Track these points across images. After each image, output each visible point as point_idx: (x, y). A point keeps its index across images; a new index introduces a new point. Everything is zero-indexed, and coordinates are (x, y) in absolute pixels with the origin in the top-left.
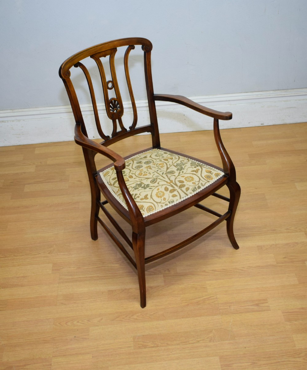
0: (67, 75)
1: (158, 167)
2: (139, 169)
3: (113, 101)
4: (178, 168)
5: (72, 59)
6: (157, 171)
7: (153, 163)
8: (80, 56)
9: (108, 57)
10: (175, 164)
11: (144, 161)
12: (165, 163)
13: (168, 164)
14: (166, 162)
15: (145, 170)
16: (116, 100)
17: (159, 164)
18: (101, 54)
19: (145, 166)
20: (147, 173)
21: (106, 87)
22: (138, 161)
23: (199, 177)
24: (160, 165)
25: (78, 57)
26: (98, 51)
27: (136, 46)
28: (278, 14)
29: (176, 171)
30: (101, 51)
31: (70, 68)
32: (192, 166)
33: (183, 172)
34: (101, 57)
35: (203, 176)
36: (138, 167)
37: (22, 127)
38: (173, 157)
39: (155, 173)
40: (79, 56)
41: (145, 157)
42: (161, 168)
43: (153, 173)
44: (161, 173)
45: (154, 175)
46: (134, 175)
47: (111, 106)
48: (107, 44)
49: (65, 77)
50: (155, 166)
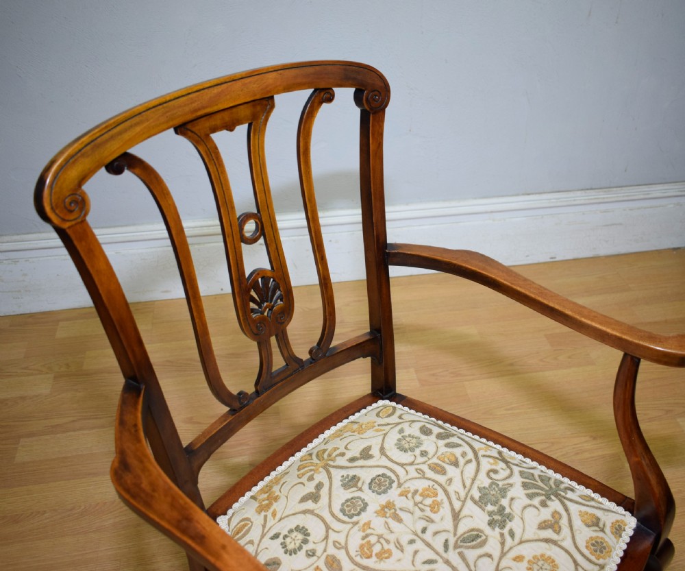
0: (71, 211)
1: (422, 510)
2: (355, 519)
3: (260, 280)
4: (490, 514)
5: (92, 141)
6: (424, 530)
7: (400, 485)
8: (131, 127)
9: (242, 130)
10: (477, 495)
11: (366, 476)
12: (440, 485)
13: (451, 489)
14: (442, 479)
15: (378, 524)
16: (269, 275)
17: (420, 491)
18: (217, 120)
19: (375, 501)
20: (388, 542)
21: (237, 237)
22: (344, 473)
23: (572, 556)
24: (424, 496)
25: (120, 133)
26: (204, 108)
27: (338, 91)
28: (617, 22)
29: (488, 530)
30: (215, 108)
31: (83, 179)
32: (530, 496)
33: (512, 534)
34: (214, 130)
35: (582, 544)
36: (353, 509)
37: (25, 275)
38: (457, 452)
39: (419, 545)
40: (126, 130)
41: (366, 454)
42: (433, 516)
43: (412, 542)
44: (438, 543)
45: (416, 552)
46: (343, 551)
47: (252, 297)
48: (239, 83)
49: (64, 220)
50: (409, 504)
